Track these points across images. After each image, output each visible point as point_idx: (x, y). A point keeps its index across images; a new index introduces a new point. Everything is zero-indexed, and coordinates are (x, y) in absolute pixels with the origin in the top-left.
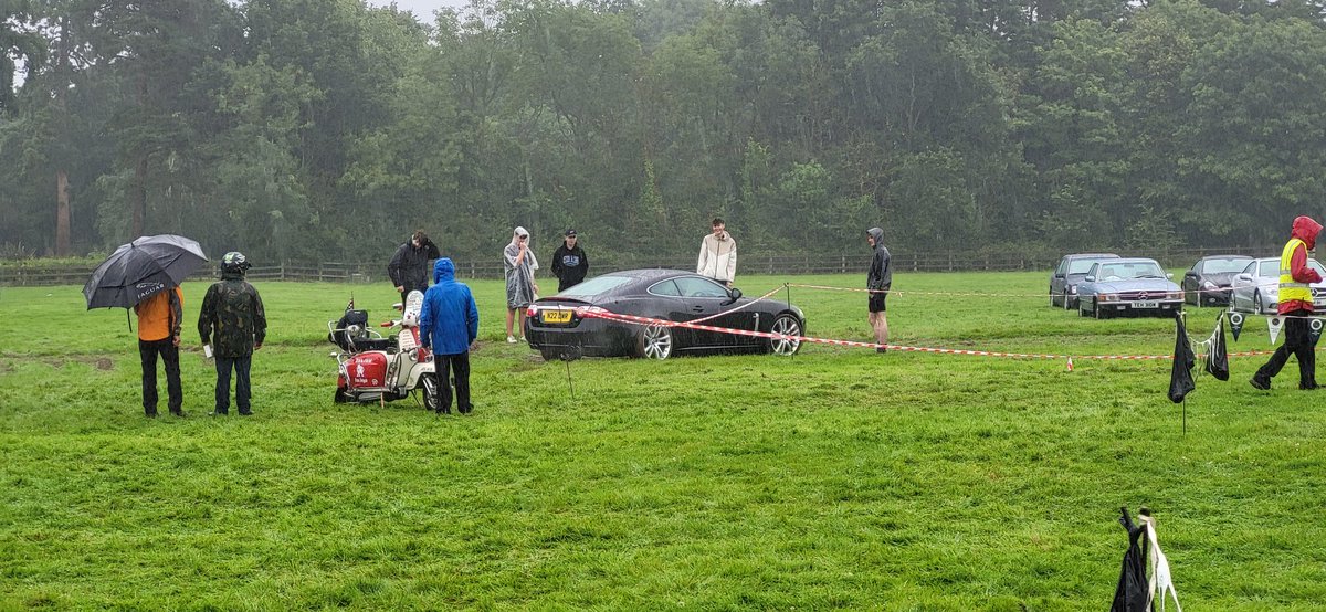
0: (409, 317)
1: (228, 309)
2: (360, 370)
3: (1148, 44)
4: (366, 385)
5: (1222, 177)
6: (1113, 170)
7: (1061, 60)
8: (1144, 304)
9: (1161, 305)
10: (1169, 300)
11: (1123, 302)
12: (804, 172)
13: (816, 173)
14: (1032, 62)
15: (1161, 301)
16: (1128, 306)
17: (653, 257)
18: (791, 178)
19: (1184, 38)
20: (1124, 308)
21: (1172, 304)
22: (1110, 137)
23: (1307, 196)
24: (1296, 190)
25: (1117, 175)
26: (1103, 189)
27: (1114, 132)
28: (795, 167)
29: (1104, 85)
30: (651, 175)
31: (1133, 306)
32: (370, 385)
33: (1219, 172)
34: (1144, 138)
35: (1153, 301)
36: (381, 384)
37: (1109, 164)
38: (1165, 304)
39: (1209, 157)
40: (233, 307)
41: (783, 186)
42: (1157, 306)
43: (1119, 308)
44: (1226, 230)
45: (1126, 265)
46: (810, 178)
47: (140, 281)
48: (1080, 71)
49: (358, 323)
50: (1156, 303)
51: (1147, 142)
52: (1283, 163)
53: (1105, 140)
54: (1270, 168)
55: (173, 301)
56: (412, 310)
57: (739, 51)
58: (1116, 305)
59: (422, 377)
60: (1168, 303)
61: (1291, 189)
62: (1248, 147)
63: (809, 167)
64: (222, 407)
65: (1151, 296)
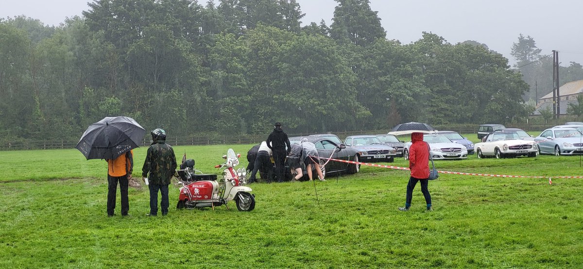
0: (229, 162)
1: (162, 159)
2: (197, 191)
3: (257, 43)
4: (200, 199)
5: (294, 103)
6: (245, 100)
7: (218, 51)
8: (380, 156)
9: (387, 156)
10: (389, 154)
11: (369, 155)
12: (110, 101)
13: (115, 102)
14: (206, 52)
15: (387, 155)
16: (373, 157)
17: (42, 141)
18: (104, 104)
19: (272, 42)
20: (370, 158)
21: (391, 156)
22: (243, 85)
23: (330, 111)
24: (325, 109)
25: (247, 102)
26: (241, 109)
27: (245, 83)
28: (106, 99)
29: (239, 62)
30: (38, 103)
31: (375, 157)
32: (203, 198)
33: (293, 101)
34: (256, 87)
35: (383, 155)
36: (209, 198)
37: (244, 97)
38: (388, 156)
39: (287, 94)
40: (165, 158)
41: (100, 108)
42: (385, 157)
43: (368, 158)
44: (296, 126)
45: (364, 138)
46: (113, 104)
47: (118, 145)
48: (229, 56)
49: (190, 167)
50: (385, 156)
51: (259, 88)
52: (319, 97)
53: (241, 87)
54: (314, 99)
55: (128, 156)
56: (230, 159)
57: (77, 47)
58: (367, 157)
59: (238, 194)
60: (390, 156)
61: (323, 108)
62: (304, 90)
63: (112, 99)
64: (154, 212)
65: (381, 152)
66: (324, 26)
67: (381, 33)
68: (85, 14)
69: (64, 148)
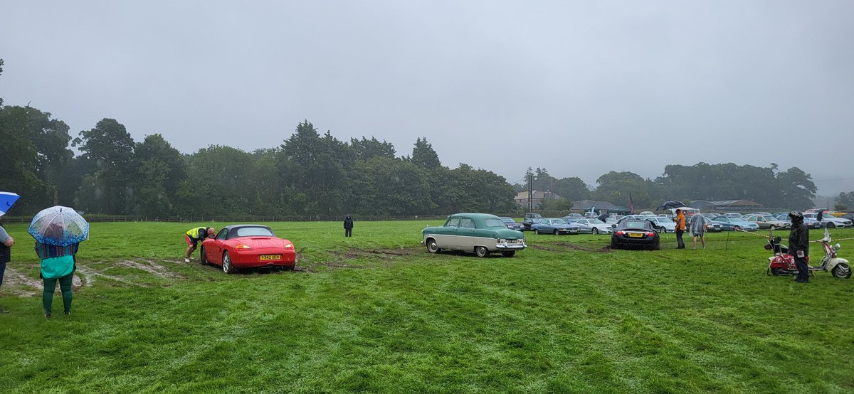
3: (377, 166)
19: (385, 166)
66: (409, 158)
67: (438, 163)
68: (282, 146)
69: (275, 221)
